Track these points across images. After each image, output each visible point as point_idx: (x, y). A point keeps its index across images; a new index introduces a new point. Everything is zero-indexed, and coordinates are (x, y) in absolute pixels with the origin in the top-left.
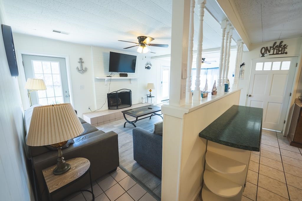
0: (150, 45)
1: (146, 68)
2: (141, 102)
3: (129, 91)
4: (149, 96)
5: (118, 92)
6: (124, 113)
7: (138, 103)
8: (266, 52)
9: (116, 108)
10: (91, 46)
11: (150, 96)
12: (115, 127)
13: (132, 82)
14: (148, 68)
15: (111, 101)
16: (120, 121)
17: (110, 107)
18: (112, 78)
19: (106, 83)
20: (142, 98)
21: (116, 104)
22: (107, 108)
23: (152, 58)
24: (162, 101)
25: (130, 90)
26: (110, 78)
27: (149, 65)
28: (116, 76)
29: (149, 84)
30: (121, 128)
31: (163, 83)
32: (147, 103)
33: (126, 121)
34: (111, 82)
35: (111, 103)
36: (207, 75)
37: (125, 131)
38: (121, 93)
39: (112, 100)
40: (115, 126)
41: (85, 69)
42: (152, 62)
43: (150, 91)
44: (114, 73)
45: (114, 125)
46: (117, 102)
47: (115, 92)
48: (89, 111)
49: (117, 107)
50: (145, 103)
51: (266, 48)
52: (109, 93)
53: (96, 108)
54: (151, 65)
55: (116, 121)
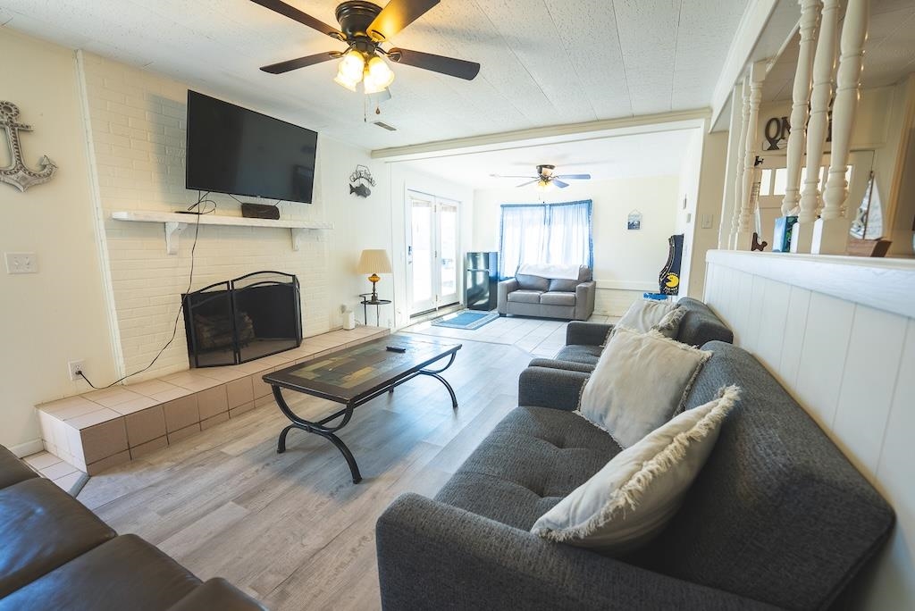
0: (398, 55)
1: (353, 190)
2: (339, 325)
3: (290, 280)
4: (369, 298)
5: (238, 285)
6: (279, 382)
7: (327, 329)
8: (783, 135)
9: (230, 356)
10: (76, 51)
11: (374, 298)
12: (229, 457)
13: (298, 242)
14: (360, 191)
15: (206, 329)
16: (253, 416)
17: (199, 356)
18: (204, 219)
19: (172, 243)
20: (343, 309)
21: (230, 339)
22: (184, 361)
23: (374, 153)
24: (412, 317)
25: (294, 276)
26: (192, 219)
27: (363, 181)
28: (222, 211)
29: (367, 254)
30: (263, 459)
31: (414, 251)
32: (362, 326)
33: (288, 422)
34: (201, 243)
35: (206, 335)
36: (553, 226)
37: (288, 471)
38: (249, 289)
39: (207, 325)
40: (229, 450)
41: (45, 167)
42: (376, 169)
43: (374, 279)
44: (212, 196)
45: (223, 445)
46: (235, 329)
47: (224, 287)
48: (82, 386)
49: (237, 351)
50: (357, 326)
51: (781, 121)
52: (190, 292)
53: (120, 368)
54: (370, 181)
55: (235, 423)
